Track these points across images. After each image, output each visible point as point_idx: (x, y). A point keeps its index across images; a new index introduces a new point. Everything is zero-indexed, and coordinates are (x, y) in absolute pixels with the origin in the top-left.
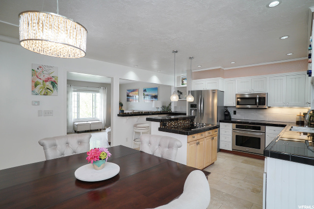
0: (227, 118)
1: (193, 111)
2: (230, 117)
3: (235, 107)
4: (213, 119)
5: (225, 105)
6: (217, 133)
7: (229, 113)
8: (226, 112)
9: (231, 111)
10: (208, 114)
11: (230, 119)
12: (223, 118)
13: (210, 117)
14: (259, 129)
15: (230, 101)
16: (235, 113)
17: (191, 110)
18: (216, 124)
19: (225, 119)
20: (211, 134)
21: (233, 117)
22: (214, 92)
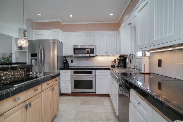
0: (66, 65)
1: (33, 61)
2: (68, 65)
3: (72, 56)
4: (54, 67)
5: (64, 55)
6: (58, 81)
7: (67, 61)
8: (65, 61)
9: (69, 60)
10: (50, 64)
11: (68, 66)
12: (62, 66)
13: (52, 66)
14: (91, 73)
15: (68, 51)
16: (72, 61)
17: (31, 59)
18: (56, 71)
19: (64, 67)
20: (50, 85)
21: (71, 65)
22: (54, 41)
